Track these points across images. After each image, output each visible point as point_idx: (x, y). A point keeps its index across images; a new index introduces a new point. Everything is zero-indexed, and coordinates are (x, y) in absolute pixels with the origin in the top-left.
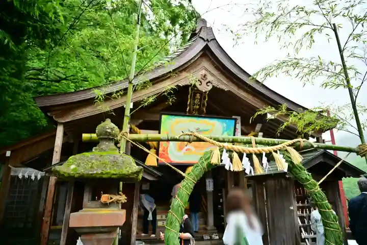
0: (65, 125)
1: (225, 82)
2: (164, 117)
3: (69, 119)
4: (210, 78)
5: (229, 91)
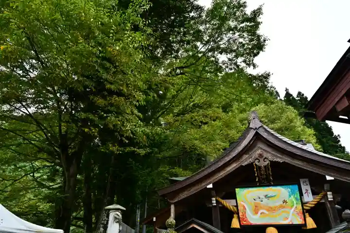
0: (176, 204)
1: (279, 156)
2: (237, 190)
4: (265, 155)
5: (284, 162)
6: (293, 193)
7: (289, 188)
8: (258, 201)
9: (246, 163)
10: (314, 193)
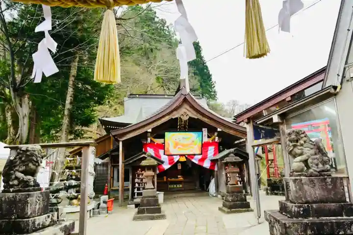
0: (123, 141)
1: (195, 114)
2: (166, 133)
3: (124, 138)
4: (188, 113)
5: (198, 119)
6: (199, 136)
8: (178, 140)
9: (175, 117)
10: (209, 137)
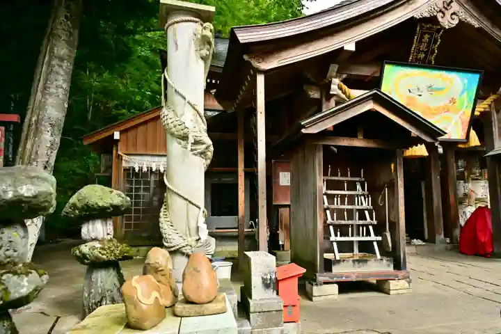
0: (266, 74)
2: (387, 68)
5: (480, 28)
6: (469, 87)
7: (467, 79)
8: (415, 95)
